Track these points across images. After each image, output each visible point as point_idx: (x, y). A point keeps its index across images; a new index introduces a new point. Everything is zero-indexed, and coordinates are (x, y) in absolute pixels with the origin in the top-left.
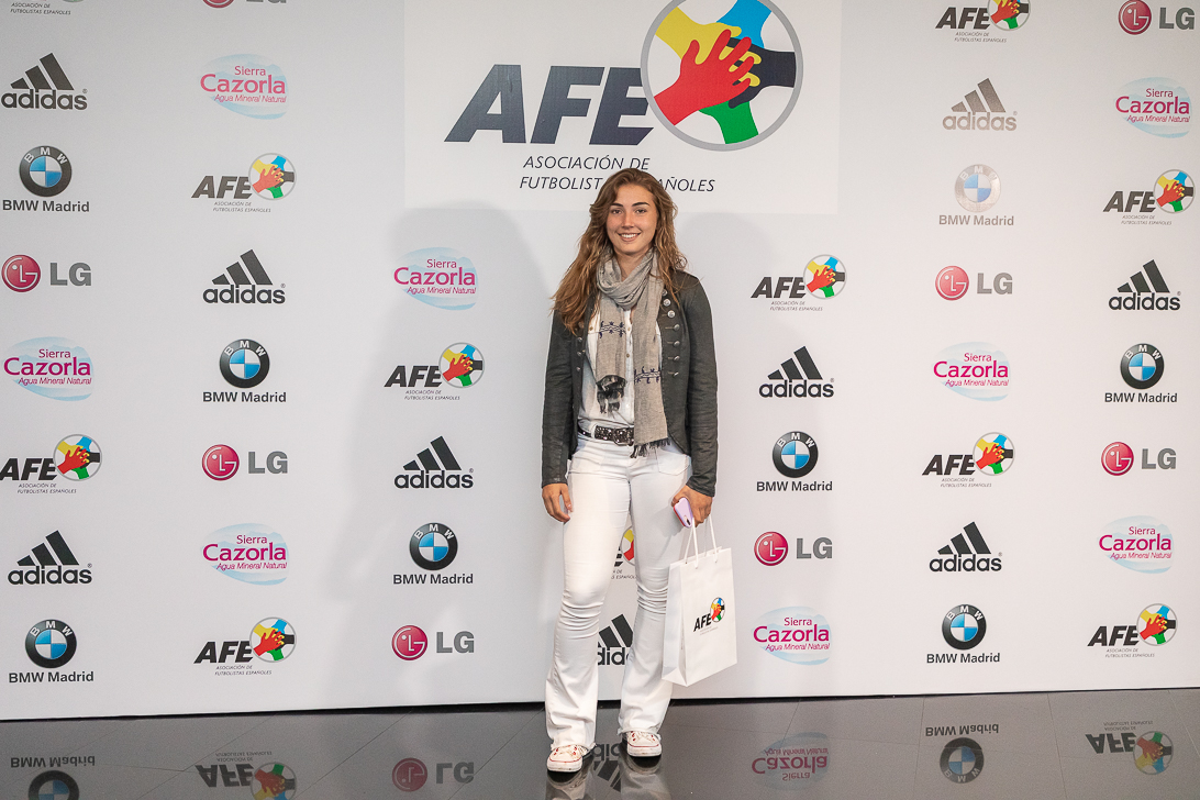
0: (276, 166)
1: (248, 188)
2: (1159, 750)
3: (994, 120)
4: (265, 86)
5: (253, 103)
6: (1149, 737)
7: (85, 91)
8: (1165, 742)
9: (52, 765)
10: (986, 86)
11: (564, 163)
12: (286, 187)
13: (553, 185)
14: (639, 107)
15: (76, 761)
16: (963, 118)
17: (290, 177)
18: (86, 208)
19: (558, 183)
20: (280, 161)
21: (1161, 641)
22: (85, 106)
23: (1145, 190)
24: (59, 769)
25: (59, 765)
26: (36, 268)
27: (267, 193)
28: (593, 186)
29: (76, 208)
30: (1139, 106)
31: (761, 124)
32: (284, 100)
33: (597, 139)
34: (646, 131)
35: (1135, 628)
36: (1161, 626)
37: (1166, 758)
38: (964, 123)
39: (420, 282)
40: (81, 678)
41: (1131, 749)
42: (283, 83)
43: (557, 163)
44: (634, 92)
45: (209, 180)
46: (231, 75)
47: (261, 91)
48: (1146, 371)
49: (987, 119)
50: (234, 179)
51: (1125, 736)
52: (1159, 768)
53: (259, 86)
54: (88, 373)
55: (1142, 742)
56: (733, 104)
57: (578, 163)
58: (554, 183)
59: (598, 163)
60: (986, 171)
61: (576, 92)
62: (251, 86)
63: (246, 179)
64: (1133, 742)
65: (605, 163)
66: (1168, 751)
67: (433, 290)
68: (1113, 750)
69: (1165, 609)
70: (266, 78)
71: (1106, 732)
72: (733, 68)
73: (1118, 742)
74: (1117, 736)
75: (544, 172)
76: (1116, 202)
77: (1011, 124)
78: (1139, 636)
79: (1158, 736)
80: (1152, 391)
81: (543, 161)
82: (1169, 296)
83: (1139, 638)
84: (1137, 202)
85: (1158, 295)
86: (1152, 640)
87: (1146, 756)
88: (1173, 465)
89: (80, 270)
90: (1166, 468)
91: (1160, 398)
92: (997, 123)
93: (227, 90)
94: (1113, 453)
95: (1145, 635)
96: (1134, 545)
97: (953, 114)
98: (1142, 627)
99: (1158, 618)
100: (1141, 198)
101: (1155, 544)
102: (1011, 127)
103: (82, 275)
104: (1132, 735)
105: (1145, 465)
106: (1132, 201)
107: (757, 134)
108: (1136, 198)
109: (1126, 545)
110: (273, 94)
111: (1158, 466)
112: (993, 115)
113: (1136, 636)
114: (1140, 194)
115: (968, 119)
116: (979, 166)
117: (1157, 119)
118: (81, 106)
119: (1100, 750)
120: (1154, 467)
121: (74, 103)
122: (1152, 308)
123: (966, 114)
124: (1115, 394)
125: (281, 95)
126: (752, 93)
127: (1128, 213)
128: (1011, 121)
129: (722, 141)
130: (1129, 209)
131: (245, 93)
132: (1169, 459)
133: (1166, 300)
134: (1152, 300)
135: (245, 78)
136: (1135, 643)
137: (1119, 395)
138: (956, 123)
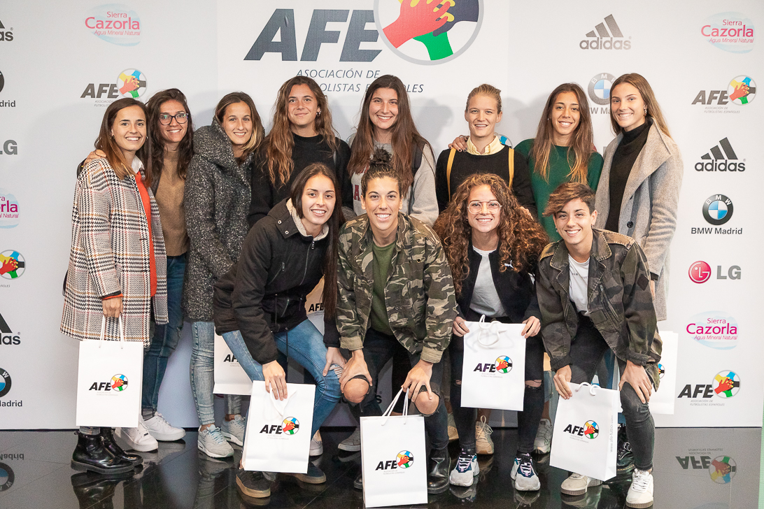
0: (134, 77)
1: (116, 91)
2: (726, 468)
3: (615, 43)
4: (127, 25)
5: (119, 36)
6: (720, 459)
7: (12, 29)
10: (610, 19)
12: (141, 90)
14: (373, 36)
16: (594, 41)
17: (143, 84)
20: (137, 73)
21: (729, 395)
22: (12, 38)
23: (721, 89)
27: (128, 94)
28: (342, 89)
29: (7, 104)
30: (718, 32)
31: (455, 47)
32: (139, 34)
35: (711, 386)
36: (730, 385)
37: (732, 474)
38: (594, 45)
40: (14, 404)
41: (707, 467)
42: (138, 23)
44: (369, 26)
45: (91, 86)
46: (105, 18)
47: (124, 28)
48: (721, 213)
49: (610, 42)
50: (107, 85)
51: (703, 458)
52: (727, 480)
53: (123, 25)
54: (16, 211)
55: (715, 463)
56: (436, 33)
59: (346, 73)
60: (610, 77)
61: (330, 26)
62: (118, 25)
63: (115, 85)
64: (709, 462)
65: (350, 74)
68: (695, 467)
69: (732, 374)
70: (127, 19)
71: (690, 455)
72: (436, 9)
73: (698, 462)
74: (698, 458)
76: (701, 98)
77: (627, 45)
78: (714, 391)
79: (727, 459)
80: (724, 227)
81: (309, 73)
82: (738, 162)
83: (714, 393)
84: (716, 98)
85: (729, 161)
86: (723, 394)
87: (718, 472)
88: (739, 277)
89: (10, 145)
90: (734, 278)
91: (730, 231)
92: (618, 45)
93: (102, 27)
94: (696, 269)
95: (718, 391)
96: (711, 331)
97: (587, 39)
98: (716, 385)
99: (727, 379)
100: (718, 95)
101: (725, 330)
102: (627, 47)
103: (12, 148)
104: (708, 458)
105: (719, 277)
106: (712, 97)
107: (452, 53)
108: (715, 95)
109: (705, 330)
110: (132, 30)
111: (728, 277)
112: (615, 39)
113: (711, 391)
114: (718, 92)
115: (597, 42)
116: (604, 74)
117: (731, 41)
118: (9, 38)
119: (685, 466)
120: (725, 278)
121: (5, 37)
122: (725, 170)
123: (595, 39)
124: (699, 229)
125: (137, 30)
126: (449, 26)
127: (709, 105)
128: (627, 43)
129: (428, 58)
130: (709, 103)
131: (114, 29)
132: (736, 273)
133: (735, 164)
134: (725, 164)
135: (114, 19)
136: (710, 396)
137: (701, 229)
138: (589, 45)
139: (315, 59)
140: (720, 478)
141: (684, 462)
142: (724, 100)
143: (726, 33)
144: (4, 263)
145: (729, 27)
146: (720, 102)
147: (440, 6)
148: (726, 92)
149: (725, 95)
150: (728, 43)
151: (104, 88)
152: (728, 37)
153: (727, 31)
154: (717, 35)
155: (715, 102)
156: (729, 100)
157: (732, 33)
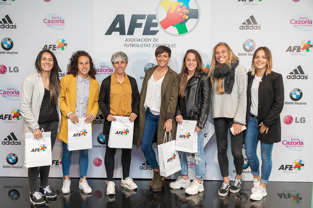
0: (62, 42)
1: (56, 48)
2: (298, 198)
3: (254, 27)
4: (59, 22)
5: (56, 26)
7: (16, 24)
8: (300, 196)
9: (13, 188)
10: (252, 17)
11: (136, 40)
12: (65, 47)
13: (133, 46)
15: (19, 187)
17: (66, 45)
18: (17, 53)
19: (134, 46)
20: (63, 41)
21: (300, 169)
24: (15, 189)
25: (15, 188)
26: (6, 68)
27: (60, 49)
28: (143, 46)
29: (15, 53)
30: (297, 22)
31: (189, 29)
32: (64, 25)
33: (144, 34)
34: (157, 31)
35: (292, 166)
36: (300, 165)
37: (300, 201)
38: (246, 28)
39: (99, 71)
42: (64, 21)
43: (134, 40)
44: (154, 21)
45: (46, 46)
46: (51, 19)
47: (58, 23)
48: (297, 96)
49: (252, 26)
50: (52, 45)
51: (288, 194)
53: (58, 22)
54: (19, 94)
56: (181, 24)
57: (139, 40)
58: (133, 45)
59: (145, 40)
60: (252, 41)
61: (139, 21)
62: (56, 22)
63: (55, 45)
66: (301, 199)
67: (102, 73)
69: (301, 161)
70: (59, 19)
72: (181, 14)
73: (286, 196)
74: (286, 194)
75: (130, 43)
76: (289, 49)
77: (259, 28)
79: (298, 195)
80: (299, 101)
81: (130, 40)
82: (305, 75)
83: (293, 168)
84: (296, 49)
85: (301, 75)
86: (297, 169)
87: (294, 200)
88: (304, 122)
89: (16, 69)
90: (302, 122)
91: (301, 104)
92: (255, 28)
93: (50, 23)
94: (287, 118)
95: (295, 167)
96: (292, 143)
97: (242, 25)
98: (294, 165)
99: (299, 163)
100: (297, 48)
101: (298, 143)
102: (259, 29)
103: (16, 70)
104: (290, 194)
105: (296, 122)
106: (294, 49)
107: (187, 31)
108: (296, 48)
109: (290, 143)
110: (61, 24)
111: (300, 122)
112: (254, 25)
113: (292, 168)
114: (297, 47)
115: (247, 27)
116: (250, 39)
117: (302, 26)
118: (15, 28)
119: (281, 197)
120: (299, 122)
121: (13, 27)
122: (299, 78)
123: (246, 25)
124: (288, 102)
125: (63, 24)
126: (186, 20)
127: (293, 52)
128: (259, 27)
129: (178, 33)
130: (293, 51)
131: (54, 23)
132: (303, 120)
133: (304, 76)
134: (299, 76)
135: (54, 19)
136: (292, 170)
137: (289, 103)
138: (243, 28)
139: (133, 34)
140: (295, 202)
141: (280, 196)
142: (299, 50)
143: (301, 23)
144: (14, 114)
145: (302, 20)
146: (298, 51)
147: (182, 13)
148: (300, 47)
149: (300, 48)
150: (301, 27)
151: (51, 47)
152: (301, 24)
153: (301, 22)
154: (297, 23)
155: (295, 51)
156: (301, 50)
157: (303, 22)
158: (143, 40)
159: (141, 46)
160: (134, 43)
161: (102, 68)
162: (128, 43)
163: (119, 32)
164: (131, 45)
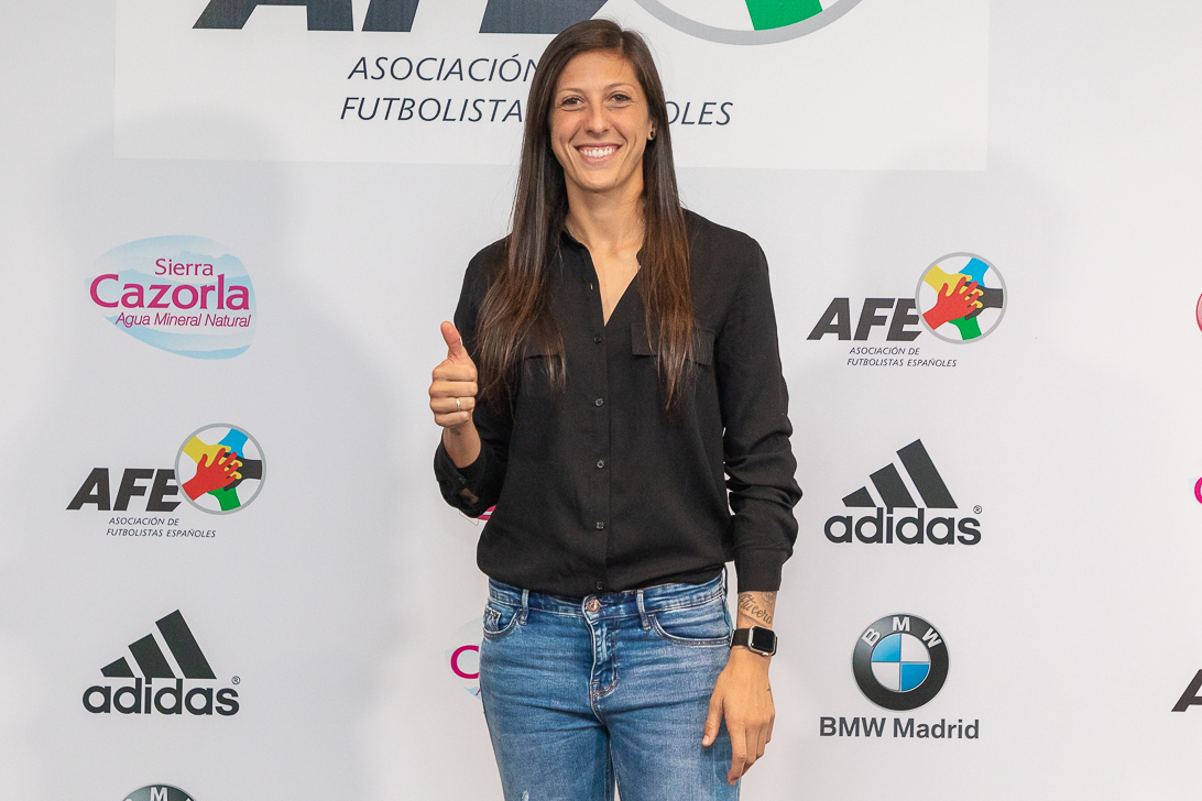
11: (429, 69)
13: (406, 114)
19: (415, 110)
28: (487, 115)
39: (140, 304)
43: (415, 69)
57: (457, 69)
58: (408, 109)
59: (497, 69)
65: (510, 70)
67: (167, 319)
75: (388, 87)
81: (386, 65)
107: (820, 9)
129: (746, 24)
139: (405, 26)
158: (482, 70)
159: (471, 113)
160: (414, 89)
161: (167, 279)
162: (369, 90)
163: (303, 10)
164: (397, 106)
